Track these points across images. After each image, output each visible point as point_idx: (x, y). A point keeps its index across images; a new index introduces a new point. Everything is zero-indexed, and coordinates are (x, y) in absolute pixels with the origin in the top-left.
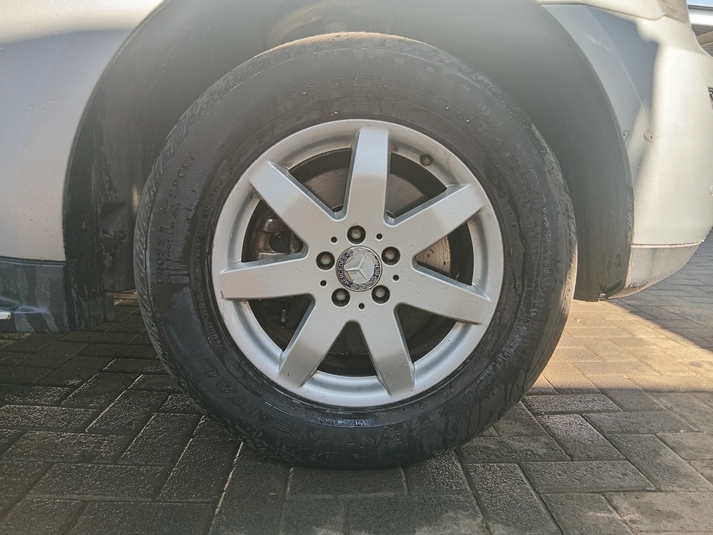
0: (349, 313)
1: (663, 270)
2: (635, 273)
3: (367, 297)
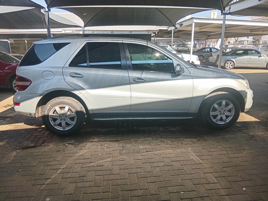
0: (221, 116)
1: (247, 110)
2: (245, 111)
3: (223, 114)
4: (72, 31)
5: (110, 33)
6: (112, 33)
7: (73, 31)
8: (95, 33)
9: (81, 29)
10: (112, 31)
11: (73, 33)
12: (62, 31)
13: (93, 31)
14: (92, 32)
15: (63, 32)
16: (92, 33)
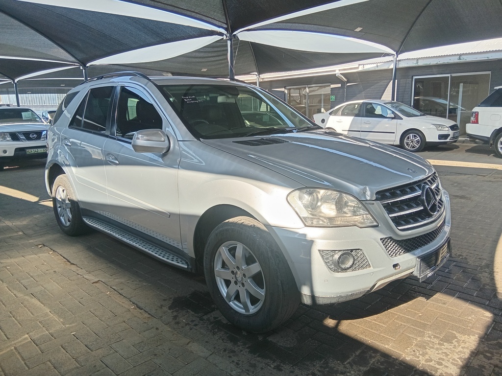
4: (375, 65)
5: (455, 60)
6: (460, 59)
7: (379, 64)
8: (421, 63)
9: (391, 58)
10: (460, 55)
11: (377, 69)
12: (357, 66)
13: (418, 59)
14: (415, 62)
15: (361, 69)
16: (415, 65)
